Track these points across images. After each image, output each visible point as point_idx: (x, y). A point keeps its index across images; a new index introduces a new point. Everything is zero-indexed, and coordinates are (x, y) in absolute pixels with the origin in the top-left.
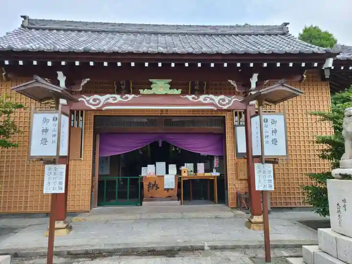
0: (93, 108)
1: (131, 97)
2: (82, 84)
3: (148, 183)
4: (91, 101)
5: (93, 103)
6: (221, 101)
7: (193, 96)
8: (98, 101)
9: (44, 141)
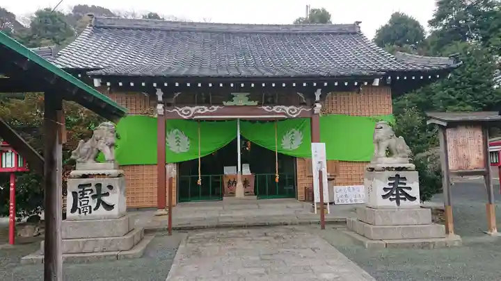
0: (185, 117)
1: (216, 108)
2: (175, 97)
4: (183, 112)
6: (291, 111)
7: (268, 107)
8: (189, 112)
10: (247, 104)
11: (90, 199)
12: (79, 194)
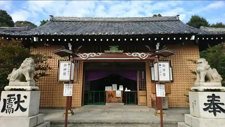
0: (84, 59)
1: (100, 54)
2: (79, 48)
3: (108, 94)
4: (83, 56)
5: (84, 57)
6: (142, 55)
7: (129, 53)
8: (86, 56)
9: (65, 74)
10: (118, 52)
11: (13, 104)
12: (7, 101)
